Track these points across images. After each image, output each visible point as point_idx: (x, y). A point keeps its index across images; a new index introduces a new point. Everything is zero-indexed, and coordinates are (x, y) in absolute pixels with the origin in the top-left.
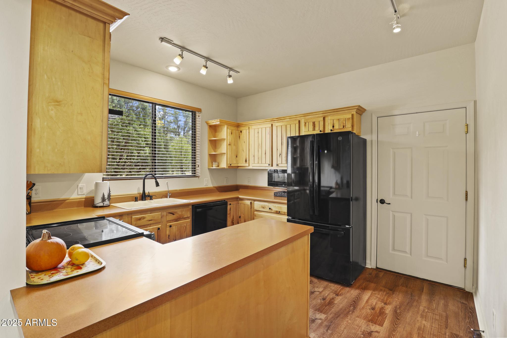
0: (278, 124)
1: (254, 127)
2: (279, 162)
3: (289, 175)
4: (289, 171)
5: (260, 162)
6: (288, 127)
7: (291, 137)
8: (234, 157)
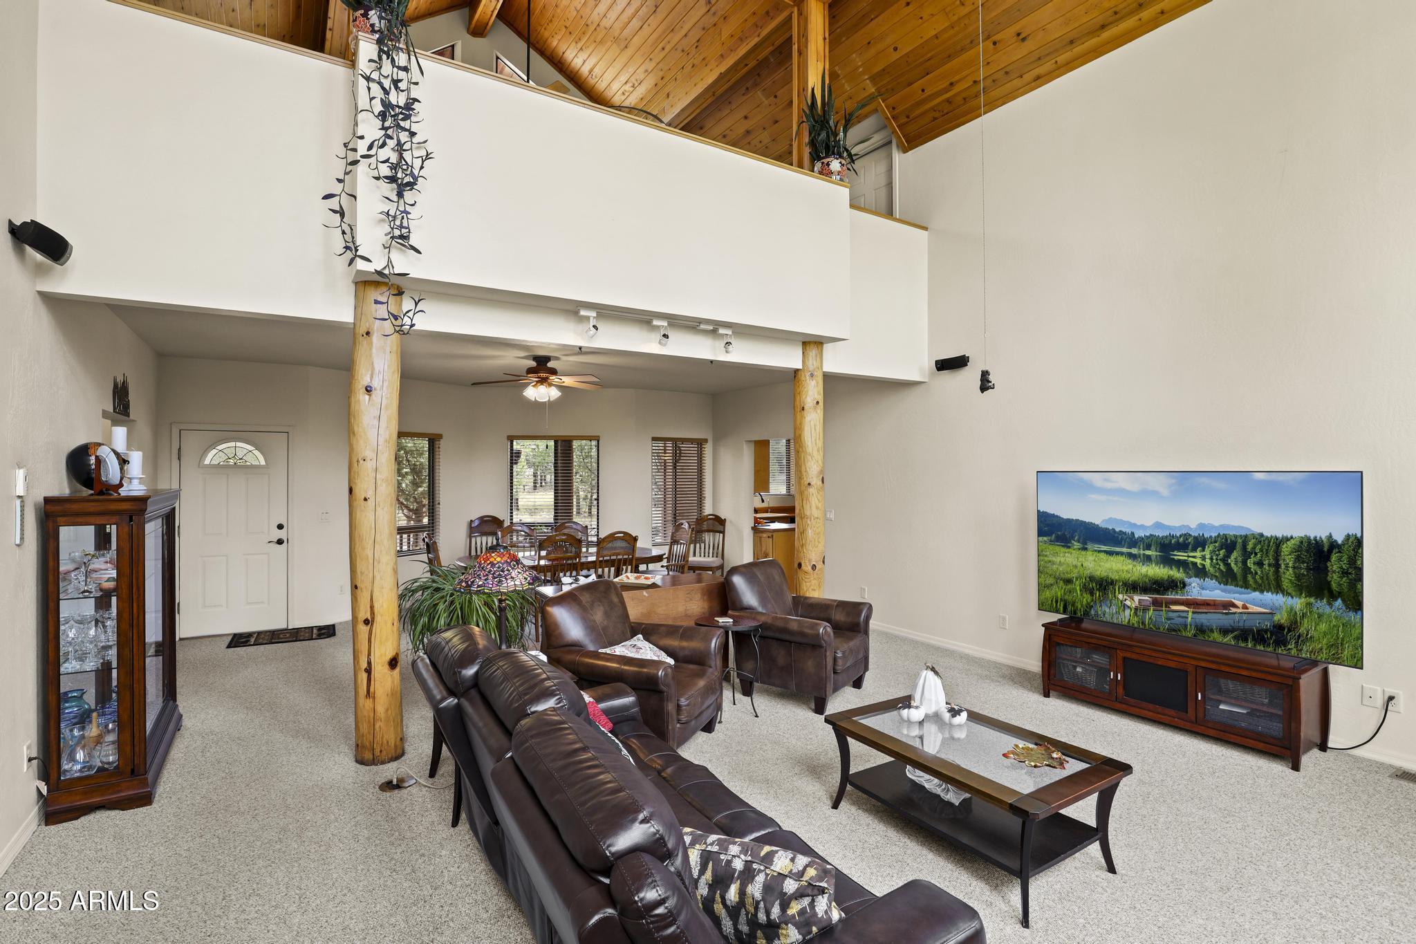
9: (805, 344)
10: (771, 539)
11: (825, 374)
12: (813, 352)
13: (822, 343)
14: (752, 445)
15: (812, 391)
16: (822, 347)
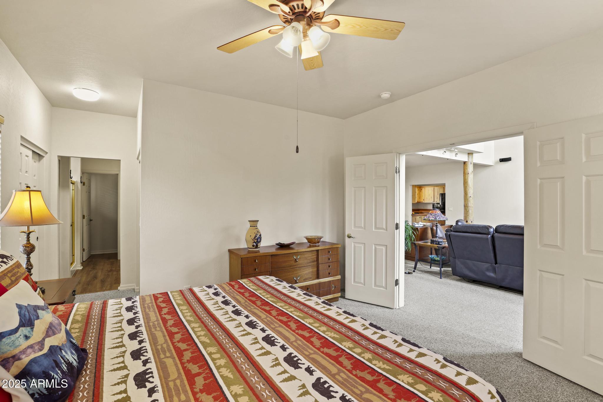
0: (436, 188)
1: (427, 188)
2: (437, 200)
3: (440, 205)
4: (440, 204)
5: (429, 200)
6: (440, 189)
7: (441, 194)
8: (419, 198)
9: (468, 154)
10: (420, 219)
11: (474, 163)
12: (470, 156)
13: (472, 154)
14: (412, 186)
15: (470, 169)
16: (473, 155)
